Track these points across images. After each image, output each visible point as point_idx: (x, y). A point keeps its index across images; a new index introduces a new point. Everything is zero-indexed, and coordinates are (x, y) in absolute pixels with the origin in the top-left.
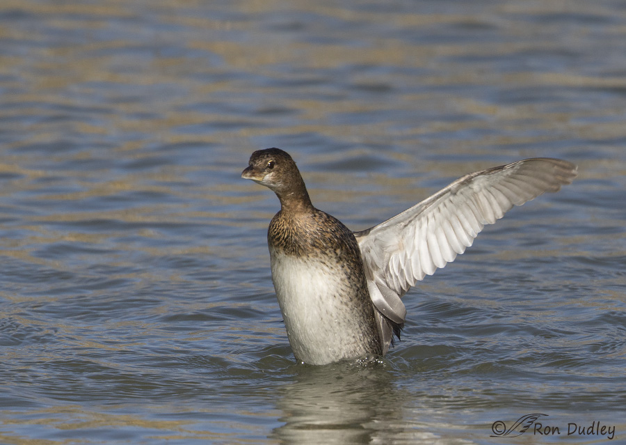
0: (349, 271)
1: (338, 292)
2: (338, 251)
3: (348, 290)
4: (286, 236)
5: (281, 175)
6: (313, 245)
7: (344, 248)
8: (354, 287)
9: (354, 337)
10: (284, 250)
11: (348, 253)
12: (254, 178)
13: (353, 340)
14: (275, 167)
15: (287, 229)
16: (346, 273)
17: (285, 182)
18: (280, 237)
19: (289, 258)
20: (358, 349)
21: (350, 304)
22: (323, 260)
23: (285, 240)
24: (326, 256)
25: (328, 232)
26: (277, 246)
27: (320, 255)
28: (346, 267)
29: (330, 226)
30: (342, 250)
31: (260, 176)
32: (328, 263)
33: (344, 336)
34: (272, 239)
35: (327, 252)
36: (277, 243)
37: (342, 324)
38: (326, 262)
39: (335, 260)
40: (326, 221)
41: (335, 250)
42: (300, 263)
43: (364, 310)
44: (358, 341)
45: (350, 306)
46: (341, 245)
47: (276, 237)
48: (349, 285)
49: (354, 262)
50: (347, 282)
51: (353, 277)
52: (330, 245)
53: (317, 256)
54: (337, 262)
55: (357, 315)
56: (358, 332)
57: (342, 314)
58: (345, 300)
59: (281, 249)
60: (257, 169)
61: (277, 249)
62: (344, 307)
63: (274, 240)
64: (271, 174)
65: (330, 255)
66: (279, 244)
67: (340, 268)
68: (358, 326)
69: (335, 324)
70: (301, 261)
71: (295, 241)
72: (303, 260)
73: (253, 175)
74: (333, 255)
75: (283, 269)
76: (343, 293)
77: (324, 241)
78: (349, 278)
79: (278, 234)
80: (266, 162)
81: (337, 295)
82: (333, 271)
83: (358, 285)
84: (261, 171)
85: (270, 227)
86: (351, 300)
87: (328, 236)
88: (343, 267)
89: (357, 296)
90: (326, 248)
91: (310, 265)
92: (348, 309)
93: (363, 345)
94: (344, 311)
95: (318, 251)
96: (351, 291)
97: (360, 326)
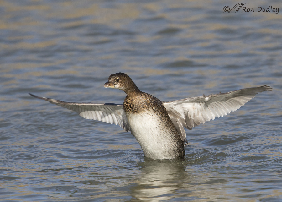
0: (160, 116)
1: (157, 126)
2: (154, 108)
3: (162, 124)
4: (131, 106)
5: (123, 84)
6: (143, 108)
7: (156, 106)
8: (164, 122)
9: (170, 142)
10: (132, 112)
11: (158, 108)
12: (110, 87)
13: (170, 144)
14: (120, 81)
15: (131, 103)
16: (159, 117)
17: (125, 87)
18: (129, 107)
19: (134, 115)
20: (173, 147)
21: (164, 129)
22: (148, 113)
23: (131, 108)
24: (149, 111)
25: (148, 101)
26: (129, 111)
27: (146, 111)
28: (158, 114)
29: (149, 98)
30: (155, 107)
31: (113, 86)
32: (150, 114)
33: (166, 143)
34: (126, 109)
35: (149, 109)
36: (128, 110)
37: (163, 138)
38: (149, 113)
39: (153, 112)
40: (147, 96)
41: (152, 108)
42: (139, 116)
43: (172, 130)
44: (172, 144)
45: (164, 130)
46: (155, 105)
47: (127, 108)
48: (162, 122)
49: (162, 112)
50: (160, 121)
51: (162, 118)
52: (150, 106)
53: (145, 112)
54: (154, 113)
55: (169, 133)
56: (172, 140)
57: (162, 134)
58: (161, 128)
59: (130, 112)
60: (111, 82)
61: (129, 112)
62: (162, 131)
63: (127, 109)
64: (118, 84)
65: (150, 110)
66: (129, 110)
67: (156, 115)
68: (171, 138)
69: (160, 139)
70: (139, 115)
71: (135, 107)
72: (140, 114)
73: (110, 85)
74: (152, 110)
75: (133, 121)
76: (160, 126)
77: (147, 105)
78: (161, 119)
79: (128, 106)
80: (115, 79)
81: (157, 127)
82: (153, 117)
83: (166, 121)
84: (113, 83)
85: (124, 104)
86: (164, 127)
87: (148, 102)
88: (157, 114)
89: (166, 126)
90: (148, 108)
91: (143, 116)
92: (164, 132)
93: (174, 145)
94: (162, 133)
95: (145, 109)
96: (163, 124)
97: (172, 138)
